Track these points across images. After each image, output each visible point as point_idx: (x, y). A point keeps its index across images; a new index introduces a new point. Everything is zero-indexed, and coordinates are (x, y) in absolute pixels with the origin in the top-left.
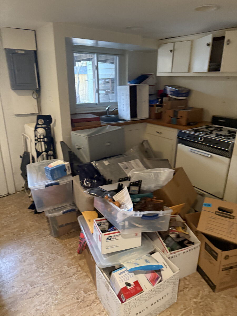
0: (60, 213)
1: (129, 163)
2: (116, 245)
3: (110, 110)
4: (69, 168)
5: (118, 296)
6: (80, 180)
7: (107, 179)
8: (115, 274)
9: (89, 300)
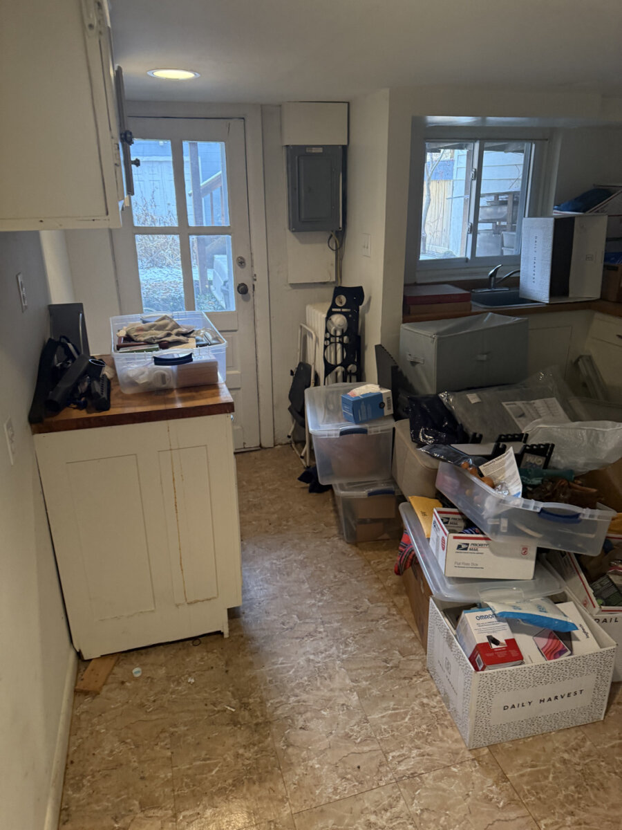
0: (364, 493)
1: (531, 404)
2: (477, 565)
3: (498, 276)
4: (388, 402)
5: (470, 659)
6: (411, 429)
7: (471, 433)
8: (469, 617)
9: (408, 670)
